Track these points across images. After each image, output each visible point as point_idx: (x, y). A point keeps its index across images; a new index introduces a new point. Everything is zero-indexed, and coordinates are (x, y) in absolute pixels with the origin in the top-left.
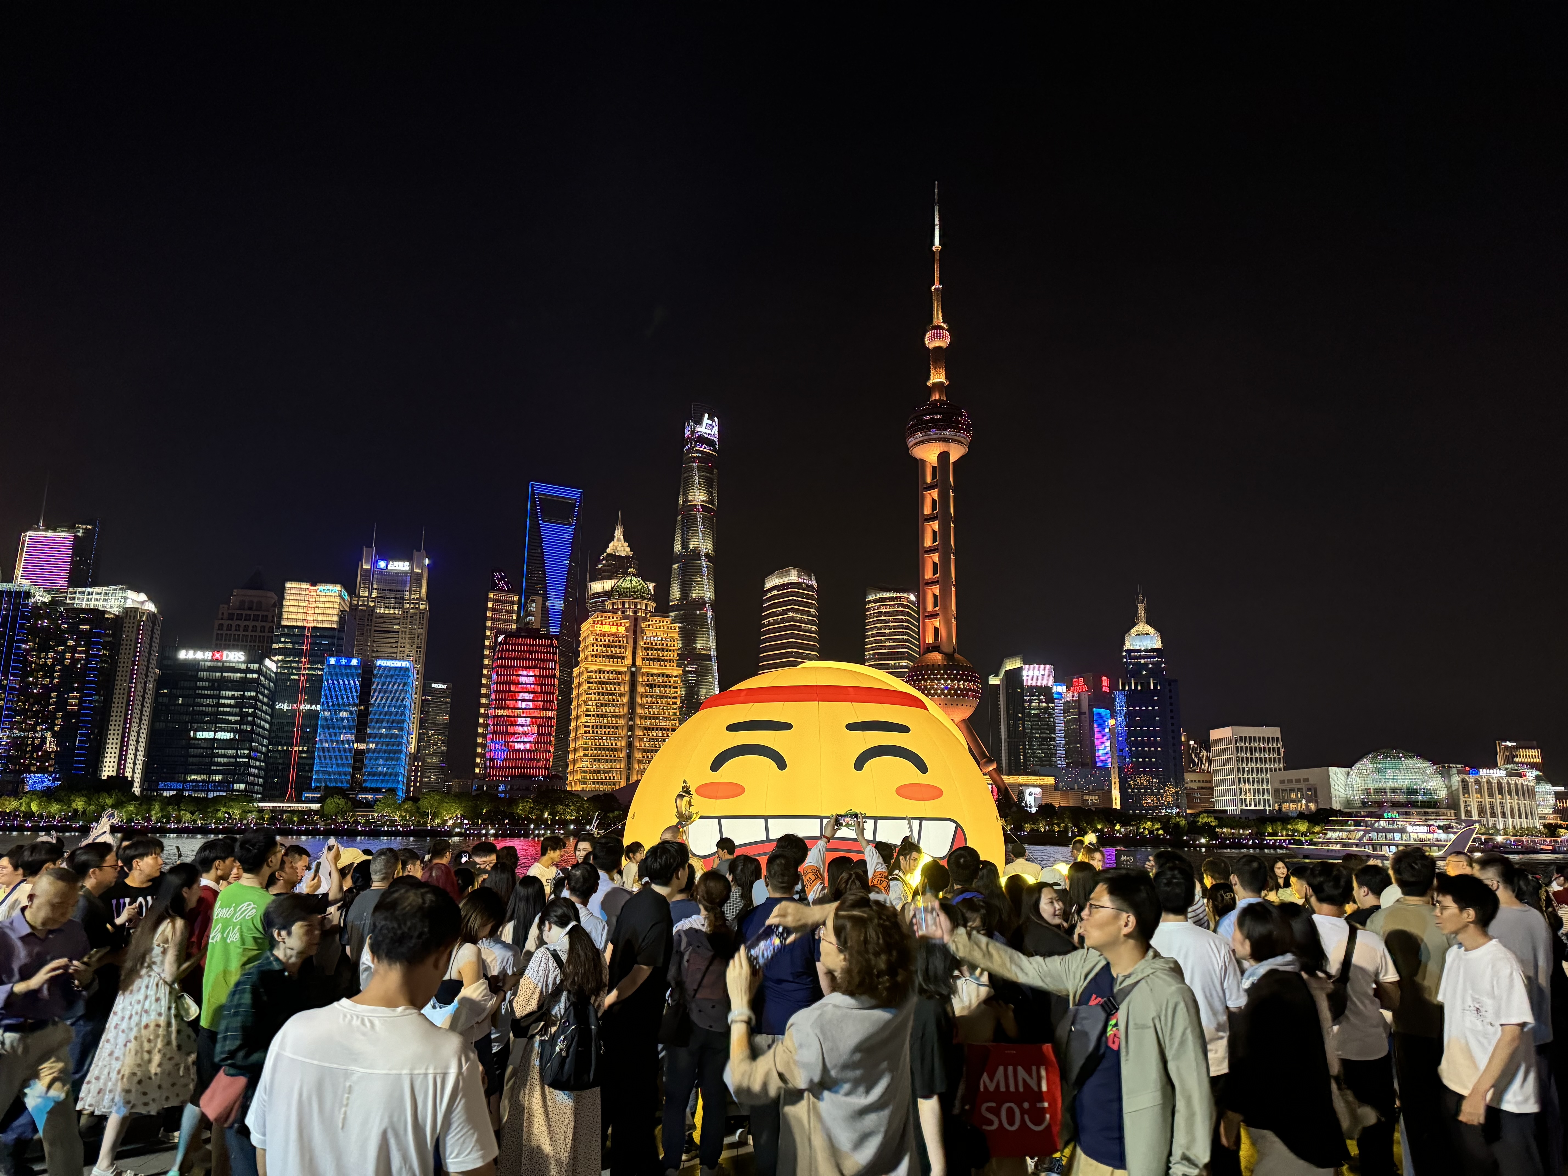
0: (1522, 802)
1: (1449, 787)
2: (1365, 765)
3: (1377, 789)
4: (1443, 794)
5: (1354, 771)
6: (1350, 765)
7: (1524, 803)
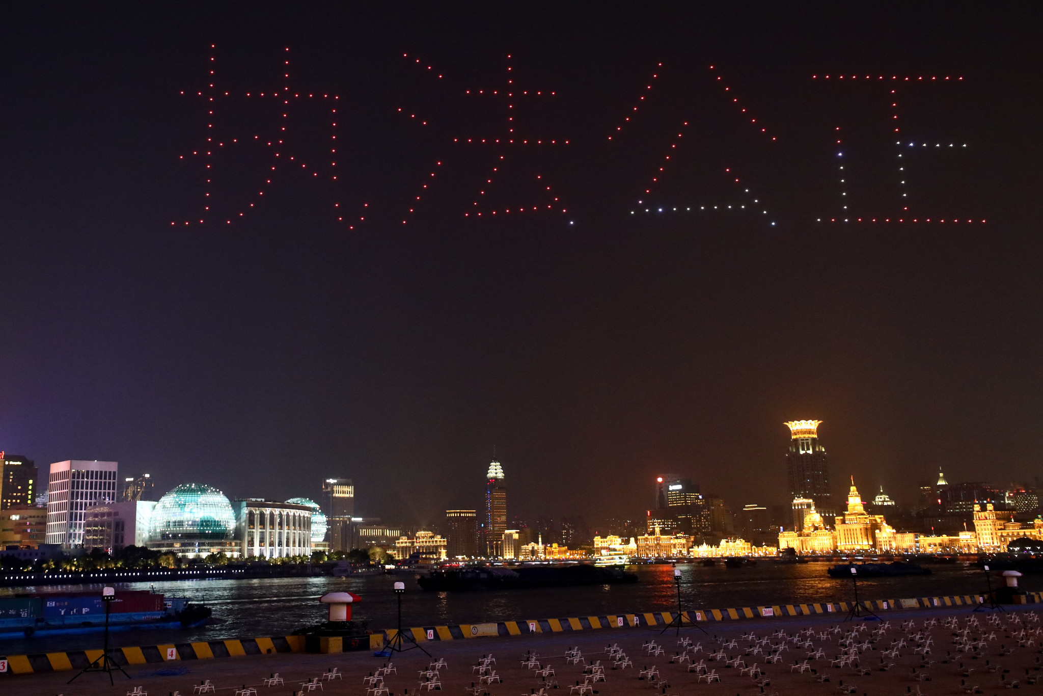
0: (297, 532)
1: (238, 518)
2: (168, 500)
3: (175, 522)
4: (232, 525)
5: (159, 505)
6: (157, 499)
7: (297, 533)
